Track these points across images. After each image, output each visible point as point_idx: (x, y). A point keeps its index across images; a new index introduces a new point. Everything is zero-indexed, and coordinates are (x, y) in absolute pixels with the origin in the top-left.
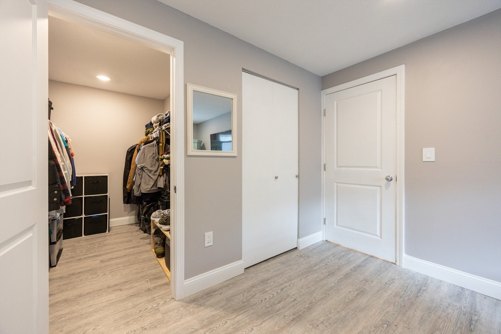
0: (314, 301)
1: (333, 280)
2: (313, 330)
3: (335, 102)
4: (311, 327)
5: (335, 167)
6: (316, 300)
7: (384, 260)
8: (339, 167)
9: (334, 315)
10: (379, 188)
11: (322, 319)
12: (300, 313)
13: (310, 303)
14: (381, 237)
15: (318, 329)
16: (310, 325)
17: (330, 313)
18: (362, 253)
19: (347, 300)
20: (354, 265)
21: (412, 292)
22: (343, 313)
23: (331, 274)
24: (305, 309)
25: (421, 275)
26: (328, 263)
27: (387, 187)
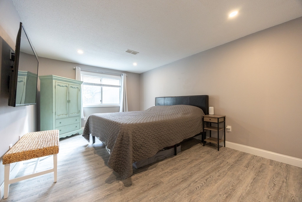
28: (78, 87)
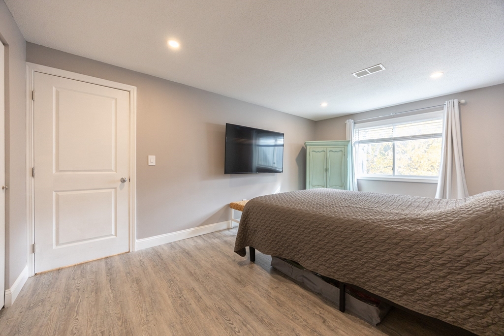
0: (119, 315)
1: (106, 293)
2: (150, 325)
3: (54, 89)
4: (145, 326)
5: (54, 171)
6: (119, 313)
7: (119, 255)
8: (61, 171)
9: (145, 305)
10: (114, 190)
11: (143, 315)
12: (124, 331)
13: (119, 319)
14: (116, 235)
15: (151, 321)
16: (143, 326)
17: (142, 307)
18: (96, 260)
19: (138, 292)
20: (104, 272)
21: (157, 260)
22: (148, 299)
23: (97, 291)
24: (123, 326)
25: (149, 248)
26: (79, 288)
27: (121, 188)
28: (343, 149)
